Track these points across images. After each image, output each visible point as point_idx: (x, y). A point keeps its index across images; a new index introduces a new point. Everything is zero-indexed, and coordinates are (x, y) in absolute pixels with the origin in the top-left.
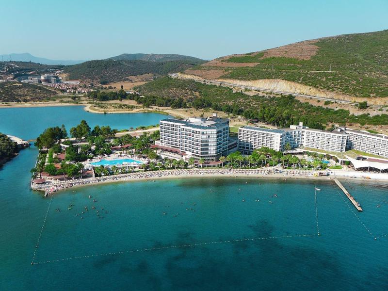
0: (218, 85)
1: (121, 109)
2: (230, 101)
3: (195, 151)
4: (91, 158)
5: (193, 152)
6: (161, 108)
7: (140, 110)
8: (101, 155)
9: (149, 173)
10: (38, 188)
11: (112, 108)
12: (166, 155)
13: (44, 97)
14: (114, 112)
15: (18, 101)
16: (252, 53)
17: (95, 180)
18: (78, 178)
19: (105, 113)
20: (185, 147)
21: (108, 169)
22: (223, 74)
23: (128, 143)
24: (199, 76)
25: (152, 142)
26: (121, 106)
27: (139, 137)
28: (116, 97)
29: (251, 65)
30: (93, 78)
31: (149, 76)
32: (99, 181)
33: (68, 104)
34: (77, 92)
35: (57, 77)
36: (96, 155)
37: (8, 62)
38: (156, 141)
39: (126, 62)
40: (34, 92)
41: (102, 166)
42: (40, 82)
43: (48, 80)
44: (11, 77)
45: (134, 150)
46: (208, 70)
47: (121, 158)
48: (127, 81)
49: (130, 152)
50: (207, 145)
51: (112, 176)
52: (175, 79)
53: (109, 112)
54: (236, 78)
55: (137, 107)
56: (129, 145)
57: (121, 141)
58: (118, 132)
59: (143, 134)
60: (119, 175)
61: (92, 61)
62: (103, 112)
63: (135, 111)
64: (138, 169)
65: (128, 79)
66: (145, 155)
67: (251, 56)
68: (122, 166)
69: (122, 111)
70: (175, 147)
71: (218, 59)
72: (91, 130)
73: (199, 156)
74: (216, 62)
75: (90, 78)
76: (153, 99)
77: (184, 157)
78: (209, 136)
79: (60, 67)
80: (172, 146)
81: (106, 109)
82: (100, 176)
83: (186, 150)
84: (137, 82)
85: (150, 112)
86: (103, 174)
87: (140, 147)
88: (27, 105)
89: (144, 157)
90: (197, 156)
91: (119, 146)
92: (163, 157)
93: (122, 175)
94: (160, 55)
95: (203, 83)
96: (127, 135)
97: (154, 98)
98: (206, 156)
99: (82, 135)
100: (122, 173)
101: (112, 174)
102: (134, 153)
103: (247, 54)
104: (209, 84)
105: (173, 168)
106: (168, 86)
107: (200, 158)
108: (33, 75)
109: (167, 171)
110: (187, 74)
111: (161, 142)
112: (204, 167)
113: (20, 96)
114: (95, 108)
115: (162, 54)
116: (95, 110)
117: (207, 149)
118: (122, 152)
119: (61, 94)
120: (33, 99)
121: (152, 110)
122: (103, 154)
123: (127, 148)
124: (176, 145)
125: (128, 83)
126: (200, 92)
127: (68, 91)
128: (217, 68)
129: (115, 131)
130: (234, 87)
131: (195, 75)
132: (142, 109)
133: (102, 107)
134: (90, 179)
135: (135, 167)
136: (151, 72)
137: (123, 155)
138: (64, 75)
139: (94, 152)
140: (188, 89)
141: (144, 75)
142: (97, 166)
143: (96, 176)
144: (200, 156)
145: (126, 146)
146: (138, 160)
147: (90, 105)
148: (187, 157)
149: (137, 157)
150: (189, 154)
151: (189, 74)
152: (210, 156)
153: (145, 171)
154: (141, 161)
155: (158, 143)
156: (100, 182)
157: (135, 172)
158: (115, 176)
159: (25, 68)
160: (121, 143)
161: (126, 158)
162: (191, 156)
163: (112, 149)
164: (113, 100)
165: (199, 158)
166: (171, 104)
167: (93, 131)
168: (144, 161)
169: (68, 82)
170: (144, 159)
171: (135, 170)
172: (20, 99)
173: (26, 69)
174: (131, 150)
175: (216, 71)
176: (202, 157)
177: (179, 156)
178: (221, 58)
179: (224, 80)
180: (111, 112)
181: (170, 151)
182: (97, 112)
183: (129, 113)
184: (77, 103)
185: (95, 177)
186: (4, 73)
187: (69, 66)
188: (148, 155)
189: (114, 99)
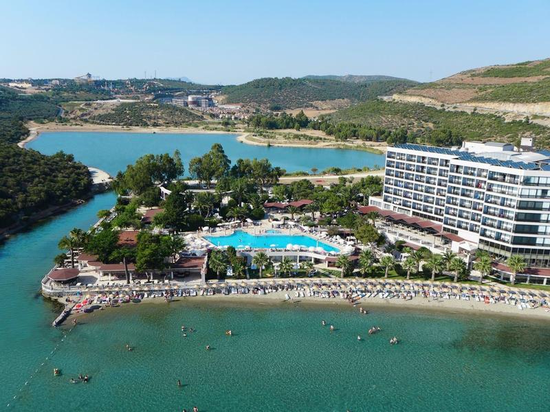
0: (469, 112)
1: (296, 140)
2: (501, 136)
3: (492, 232)
4: (213, 225)
5: (483, 234)
6: (368, 143)
7: (330, 143)
8: (238, 218)
9: (356, 283)
10: (55, 294)
11: (281, 139)
12: (401, 235)
13: (183, 122)
14: (284, 145)
15: (146, 125)
16: (529, 62)
17: (206, 290)
18: (160, 277)
19: (269, 146)
20: (457, 218)
21: (245, 260)
22: (476, 95)
23: (306, 196)
24: (433, 98)
25: (360, 200)
26: (297, 137)
27: (329, 188)
28: (291, 124)
29: (533, 79)
30: (260, 103)
31: (344, 102)
32: (216, 291)
33: (215, 132)
34: (233, 118)
35: (210, 100)
36: (226, 219)
37: (150, 80)
38: (371, 198)
39: (310, 82)
40: (171, 114)
41: (232, 250)
42: (186, 104)
43: (196, 103)
44: (151, 97)
45: (318, 214)
46: (448, 89)
47: (285, 232)
48: (310, 108)
49: (309, 218)
50: (536, 218)
51: (253, 282)
52: (389, 102)
53: (276, 145)
54: (505, 101)
55: (325, 139)
56: (308, 202)
57: (289, 192)
58: (287, 175)
59: (337, 182)
60: (270, 281)
61: (262, 79)
62: (266, 144)
63: (321, 145)
64: (324, 266)
65: (312, 106)
66: (347, 230)
67: (527, 66)
68: (283, 254)
69: (299, 143)
70: (422, 215)
71: (464, 73)
72: (231, 166)
73: (503, 248)
74: (461, 77)
75: (256, 102)
76: (353, 129)
77: (455, 247)
78: (544, 192)
79: (218, 88)
80: (414, 213)
81: (271, 140)
82: (223, 276)
83: (459, 227)
84: (325, 109)
85: (347, 149)
86: (230, 272)
87: (333, 208)
88: (156, 130)
89: (343, 235)
90: (497, 246)
91: (285, 203)
92: (392, 238)
93: (280, 281)
94: (361, 77)
95: (439, 108)
96: (305, 180)
97: (355, 127)
98: (527, 251)
99: (211, 174)
100: (282, 275)
101: (254, 274)
102: (316, 222)
103: (519, 64)
104: (451, 109)
105: (426, 274)
106: (378, 111)
107: (508, 254)
108: (179, 97)
109: (412, 284)
110: (411, 95)
111: (386, 200)
112: (519, 281)
113: (150, 118)
114: (254, 137)
115: (363, 75)
116: (253, 140)
117: (534, 230)
118: (289, 216)
119: (210, 120)
120: (167, 124)
121: (351, 145)
122: (242, 218)
123: (302, 209)
124: (426, 211)
125: (311, 110)
126: (434, 123)
127: (221, 116)
128: (462, 85)
129: (280, 173)
130: (504, 114)
131: (424, 97)
132: (334, 143)
133: (265, 136)
134: (194, 284)
135: (317, 261)
136: (347, 97)
137: (291, 223)
138: (221, 98)
139: (223, 212)
140: (413, 118)
141: (337, 101)
142: (220, 248)
143: (210, 275)
144: (508, 249)
145: (300, 203)
146: (327, 242)
147: (247, 134)
148: (466, 246)
149: (324, 234)
150: (470, 240)
151: (414, 95)
152: (540, 252)
153: (346, 276)
154: (335, 245)
155: (376, 202)
156: (217, 296)
157: (317, 275)
158: (262, 281)
159: (171, 87)
160: (289, 197)
161: (296, 231)
162: (476, 246)
163: (266, 207)
164: (285, 128)
165: (503, 253)
166: (387, 137)
167: (235, 167)
168: (345, 248)
169: (225, 106)
170: (342, 241)
171: (318, 267)
172: (149, 123)
173: (173, 89)
174: (310, 214)
175: (462, 91)
176: (515, 250)
177: (439, 241)
178: (469, 71)
179: (480, 104)
180: (279, 145)
181: (408, 226)
182: (255, 143)
183: (310, 148)
184: (229, 131)
185: (207, 279)
186: (142, 93)
187: (229, 86)
188: (353, 231)
189: (287, 127)
